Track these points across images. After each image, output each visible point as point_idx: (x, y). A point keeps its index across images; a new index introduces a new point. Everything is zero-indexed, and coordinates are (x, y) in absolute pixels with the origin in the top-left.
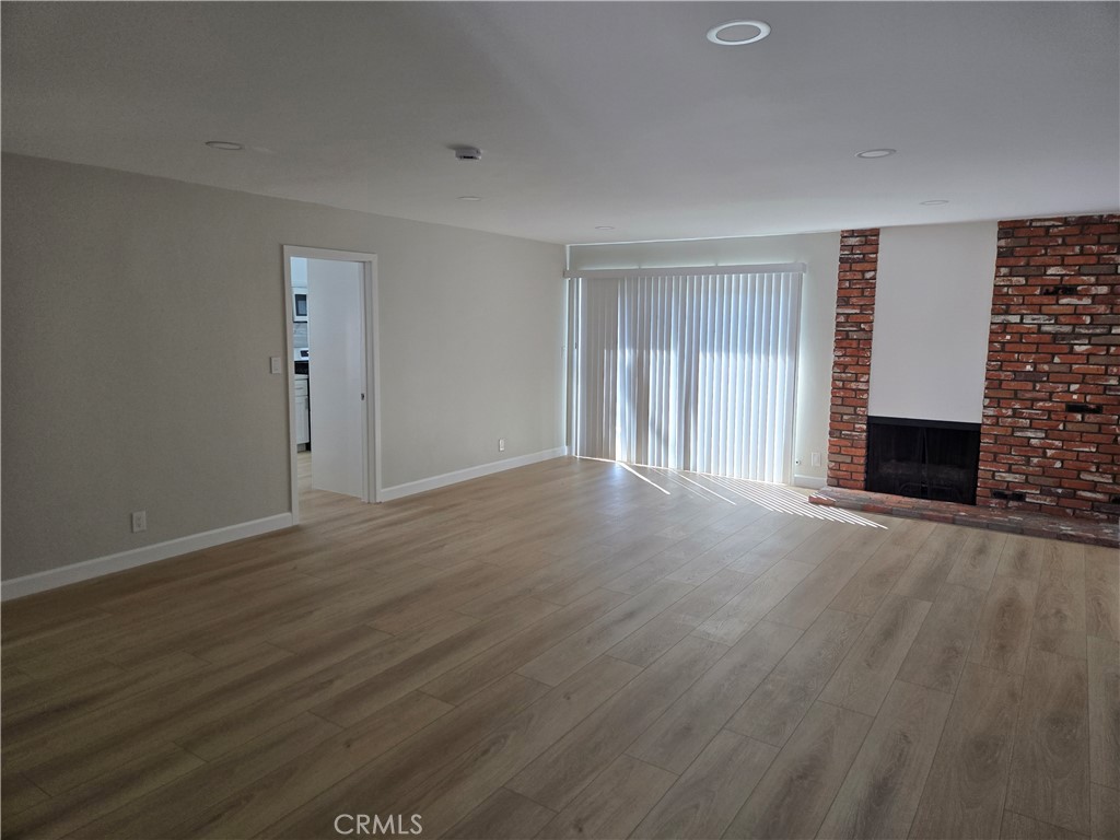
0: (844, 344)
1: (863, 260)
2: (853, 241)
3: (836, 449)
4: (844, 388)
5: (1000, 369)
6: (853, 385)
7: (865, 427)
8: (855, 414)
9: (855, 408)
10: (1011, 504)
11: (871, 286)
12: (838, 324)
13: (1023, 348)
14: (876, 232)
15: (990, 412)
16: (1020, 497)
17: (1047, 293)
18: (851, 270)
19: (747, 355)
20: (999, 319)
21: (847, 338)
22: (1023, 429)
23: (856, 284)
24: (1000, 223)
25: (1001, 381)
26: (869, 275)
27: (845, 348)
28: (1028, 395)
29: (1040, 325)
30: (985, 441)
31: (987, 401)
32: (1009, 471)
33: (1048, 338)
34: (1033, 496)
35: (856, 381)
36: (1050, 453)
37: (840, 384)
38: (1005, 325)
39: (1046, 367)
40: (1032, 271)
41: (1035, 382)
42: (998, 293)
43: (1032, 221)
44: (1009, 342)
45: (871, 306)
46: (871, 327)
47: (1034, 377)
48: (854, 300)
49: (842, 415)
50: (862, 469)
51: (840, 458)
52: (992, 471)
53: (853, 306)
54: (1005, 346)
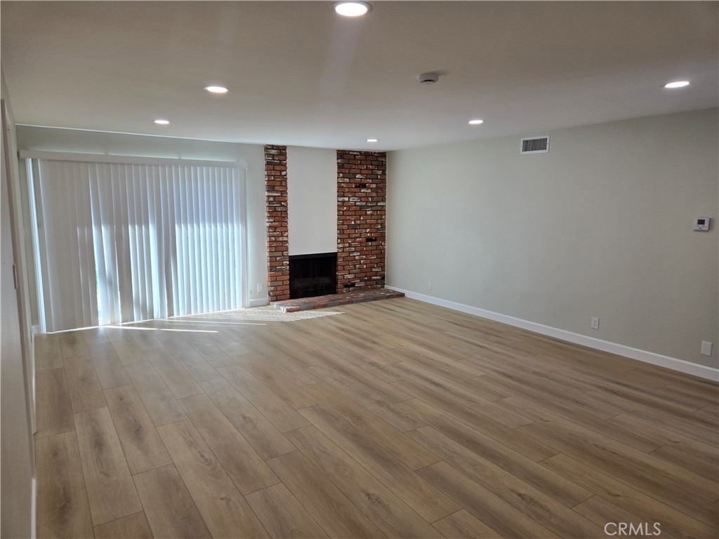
0: (274, 214)
1: (280, 164)
2: (273, 152)
3: (274, 279)
4: (275, 241)
5: (343, 224)
6: (281, 239)
7: (288, 262)
8: (283, 255)
9: (282, 252)
10: (351, 289)
11: (284, 179)
12: (270, 202)
13: (350, 213)
14: (284, 148)
15: (341, 246)
16: (353, 285)
17: (356, 187)
18: (274, 170)
20: (341, 199)
21: (275, 211)
22: (353, 252)
23: (278, 178)
24: (338, 151)
25: (343, 230)
26: (283, 173)
27: (275, 217)
28: (354, 236)
29: (355, 202)
30: (340, 261)
31: (339, 240)
32: (349, 274)
33: (358, 208)
34: (359, 284)
35: (282, 236)
36: (362, 261)
37: (273, 239)
38: (343, 202)
39: (358, 222)
40: (351, 176)
41: (355, 229)
42: (339, 187)
43: (349, 151)
44: (346, 211)
45: (285, 192)
46: (287, 204)
47: (355, 227)
48: (277, 188)
49: (276, 257)
50: (288, 287)
51: (276, 284)
52: (344, 275)
53: (277, 191)
54: (344, 212)
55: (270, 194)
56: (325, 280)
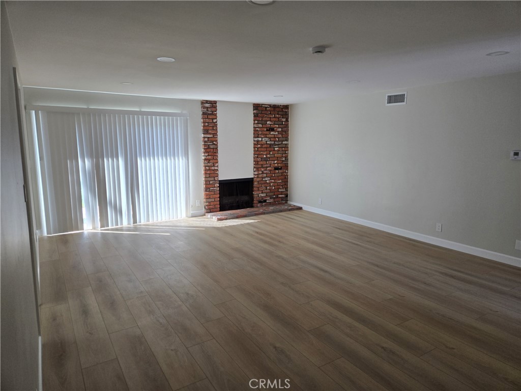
0: (208, 150)
1: (212, 114)
2: (207, 105)
3: (208, 197)
4: (209, 170)
5: (258, 157)
6: (213, 168)
7: (218, 185)
8: (215, 180)
9: (214, 178)
10: (264, 204)
11: (215, 125)
12: (205, 142)
13: (263, 149)
14: (215, 102)
15: (256, 173)
16: (265, 201)
17: (267, 130)
18: (208, 118)
19: (164, 158)
20: (256, 139)
21: (209, 148)
22: (265, 177)
23: (210, 124)
24: (254, 104)
25: (258, 161)
26: (215, 121)
27: (209, 152)
28: (265, 166)
29: (266, 141)
30: (255, 184)
31: (255, 169)
32: (262, 193)
33: (269, 146)
34: (269, 200)
35: (214, 166)
36: (271, 184)
37: (208, 168)
38: (258, 141)
39: (269, 156)
40: (263, 122)
41: (266, 161)
42: (255, 131)
43: (262, 104)
44: (259, 148)
45: (216, 134)
46: (217, 143)
47: (266, 160)
48: (210, 131)
49: (210, 181)
50: (218, 203)
51: (210, 200)
52: (258, 194)
53: (210, 134)
54: (259, 149)
55: (205, 136)
56: (245, 198)
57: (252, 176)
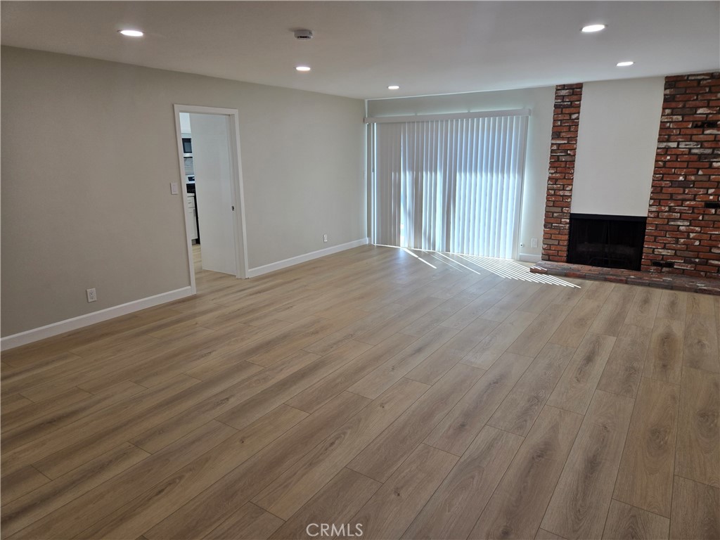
0: (556, 165)
1: (570, 106)
2: (564, 92)
3: (548, 236)
4: (555, 195)
5: (662, 179)
6: (561, 193)
7: (568, 221)
8: (562, 212)
9: (562, 208)
10: (665, 269)
11: (576, 124)
12: (552, 151)
13: (678, 165)
14: (580, 86)
15: (654, 209)
16: (670, 265)
17: (696, 127)
18: (562, 113)
19: (489, 174)
20: (663, 145)
21: (558, 160)
22: (675, 220)
23: (565, 123)
24: (667, 78)
25: (662, 188)
26: (574, 116)
27: (557, 167)
28: (680, 197)
29: (690, 149)
30: (649, 229)
31: (652, 201)
32: (664, 248)
33: (695, 158)
34: (679, 265)
35: (564, 190)
36: (692, 235)
37: (552, 192)
38: (667, 149)
39: (693, 178)
40: (687, 111)
41: (685, 188)
42: (663, 128)
43: (689, 76)
44: (669, 161)
45: (575, 138)
46: (575, 153)
47: (684, 185)
48: (563, 134)
49: (553, 213)
50: (565, 248)
51: (551, 242)
52: (653, 248)
53: (563, 138)
54: (665, 165)
55: (554, 142)
56: (629, 251)
57: (645, 215)
